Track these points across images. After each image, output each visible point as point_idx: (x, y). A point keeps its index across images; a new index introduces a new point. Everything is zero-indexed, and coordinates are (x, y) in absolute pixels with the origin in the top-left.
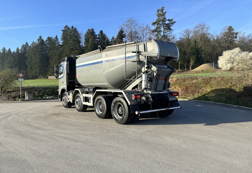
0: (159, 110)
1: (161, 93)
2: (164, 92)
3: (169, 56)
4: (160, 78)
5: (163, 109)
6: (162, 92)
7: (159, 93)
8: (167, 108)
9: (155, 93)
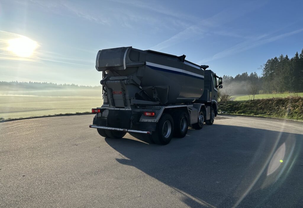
0: (113, 129)
1: (121, 109)
2: (126, 110)
3: (107, 66)
4: (115, 92)
5: (118, 129)
6: (124, 109)
7: (118, 109)
8: (125, 129)
9: (113, 109)
